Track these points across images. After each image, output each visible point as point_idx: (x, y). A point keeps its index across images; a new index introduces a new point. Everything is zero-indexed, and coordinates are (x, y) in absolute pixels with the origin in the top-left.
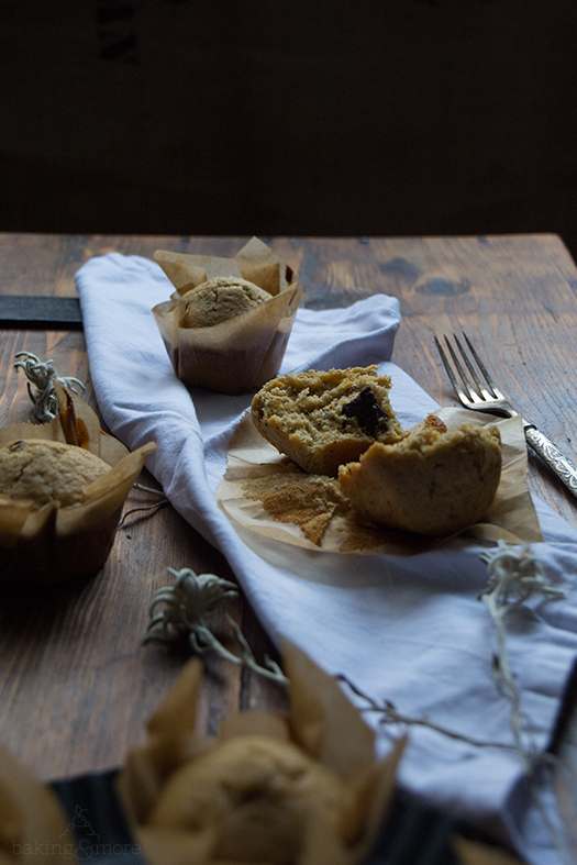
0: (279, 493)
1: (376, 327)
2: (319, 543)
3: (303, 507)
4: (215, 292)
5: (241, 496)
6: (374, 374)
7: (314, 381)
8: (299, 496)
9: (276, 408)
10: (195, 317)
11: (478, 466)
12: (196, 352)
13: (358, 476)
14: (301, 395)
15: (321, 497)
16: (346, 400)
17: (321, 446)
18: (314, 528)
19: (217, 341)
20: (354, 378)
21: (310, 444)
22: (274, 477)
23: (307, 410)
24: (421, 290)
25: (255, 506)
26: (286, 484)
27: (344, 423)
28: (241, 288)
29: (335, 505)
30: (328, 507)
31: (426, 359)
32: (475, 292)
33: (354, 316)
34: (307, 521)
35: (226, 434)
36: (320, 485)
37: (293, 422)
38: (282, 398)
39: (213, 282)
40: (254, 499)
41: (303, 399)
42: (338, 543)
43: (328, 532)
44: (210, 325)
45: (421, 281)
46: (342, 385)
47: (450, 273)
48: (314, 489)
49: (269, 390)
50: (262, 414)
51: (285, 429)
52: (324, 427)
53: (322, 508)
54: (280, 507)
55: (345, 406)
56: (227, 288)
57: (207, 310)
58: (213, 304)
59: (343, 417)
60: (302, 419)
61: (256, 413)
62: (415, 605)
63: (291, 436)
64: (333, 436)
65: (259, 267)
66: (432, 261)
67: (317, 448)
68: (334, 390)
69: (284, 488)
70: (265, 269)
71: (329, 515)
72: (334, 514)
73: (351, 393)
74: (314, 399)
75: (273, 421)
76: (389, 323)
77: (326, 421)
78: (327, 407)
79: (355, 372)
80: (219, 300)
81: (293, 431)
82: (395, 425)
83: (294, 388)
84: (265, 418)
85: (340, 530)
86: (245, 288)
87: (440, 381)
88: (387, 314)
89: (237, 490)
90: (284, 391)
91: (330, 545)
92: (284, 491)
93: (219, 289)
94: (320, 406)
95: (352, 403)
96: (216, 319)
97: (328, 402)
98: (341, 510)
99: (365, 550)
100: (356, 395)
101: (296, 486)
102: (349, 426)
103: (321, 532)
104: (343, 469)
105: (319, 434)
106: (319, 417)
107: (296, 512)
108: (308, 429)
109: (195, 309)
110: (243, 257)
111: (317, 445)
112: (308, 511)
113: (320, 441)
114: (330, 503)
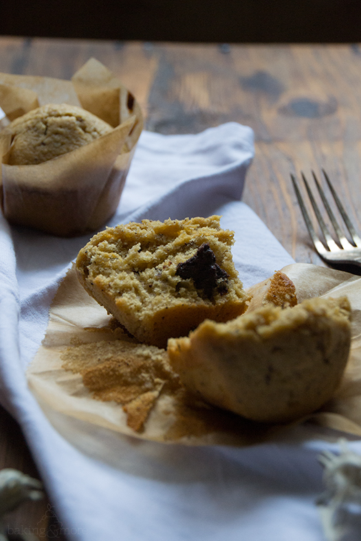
0: (101, 367)
1: (226, 161)
2: (141, 429)
3: (127, 384)
4: (45, 123)
5: (59, 367)
6: (216, 227)
7: (147, 233)
8: (124, 370)
9: (103, 266)
10: (21, 151)
11: (321, 348)
12: (22, 190)
13: (188, 354)
14: (132, 251)
15: (147, 372)
16: (182, 258)
17: (151, 313)
18: (138, 409)
19: (45, 180)
20: (193, 230)
21: (139, 309)
22: (98, 345)
23: (138, 268)
24: (284, 111)
25: (74, 381)
26: (110, 355)
27: (179, 286)
28: (73, 119)
29: (163, 382)
30: (155, 384)
31: (282, 197)
32: (342, 115)
33: (204, 146)
34: (131, 401)
35: (50, 290)
36: (147, 357)
37: (121, 283)
38: (110, 255)
39: (43, 111)
40: (74, 371)
41: (134, 256)
42: (163, 428)
43: (153, 414)
44: (37, 161)
45: (284, 100)
46: (179, 240)
47: (316, 91)
48: (141, 362)
49: (96, 244)
50: (87, 272)
51: (111, 292)
52: (156, 290)
53: (149, 385)
54: (101, 383)
55: (180, 265)
56: (58, 119)
57: (34, 143)
58: (42, 138)
59: (177, 279)
60: (130, 279)
61: (81, 271)
62: (244, 508)
63: (119, 300)
64: (165, 301)
65: (98, 91)
66: (298, 75)
67: (146, 315)
68: (170, 246)
69: (108, 360)
70: (104, 95)
71: (156, 393)
72: (161, 393)
73: (188, 249)
74: (146, 256)
75: (99, 282)
76: (240, 157)
77: (159, 283)
78: (160, 266)
79: (195, 223)
80: (48, 132)
81: (120, 294)
82: (236, 286)
83: (125, 243)
84: (90, 278)
85: (167, 413)
86: (79, 119)
87: (295, 223)
88: (239, 146)
89: (55, 360)
90: (113, 246)
91: (154, 431)
92: (107, 364)
93: (50, 120)
94: (153, 264)
95: (187, 263)
96: (45, 154)
97: (162, 259)
98: (171, 387)
99: (193, 438)
100: (192, 253)
101: (120, 358)
102: (183, 290)
103: (145, 414)
104: (173, 343)
105: (150, 298)
106: (151, 277)
107: (119, 388)
108: (137, 291)
109: (21, 142)
110: (80, 80)
111: (147, 311)
112: (133, 389)
113: (150, 307)
114: (157, 380)
